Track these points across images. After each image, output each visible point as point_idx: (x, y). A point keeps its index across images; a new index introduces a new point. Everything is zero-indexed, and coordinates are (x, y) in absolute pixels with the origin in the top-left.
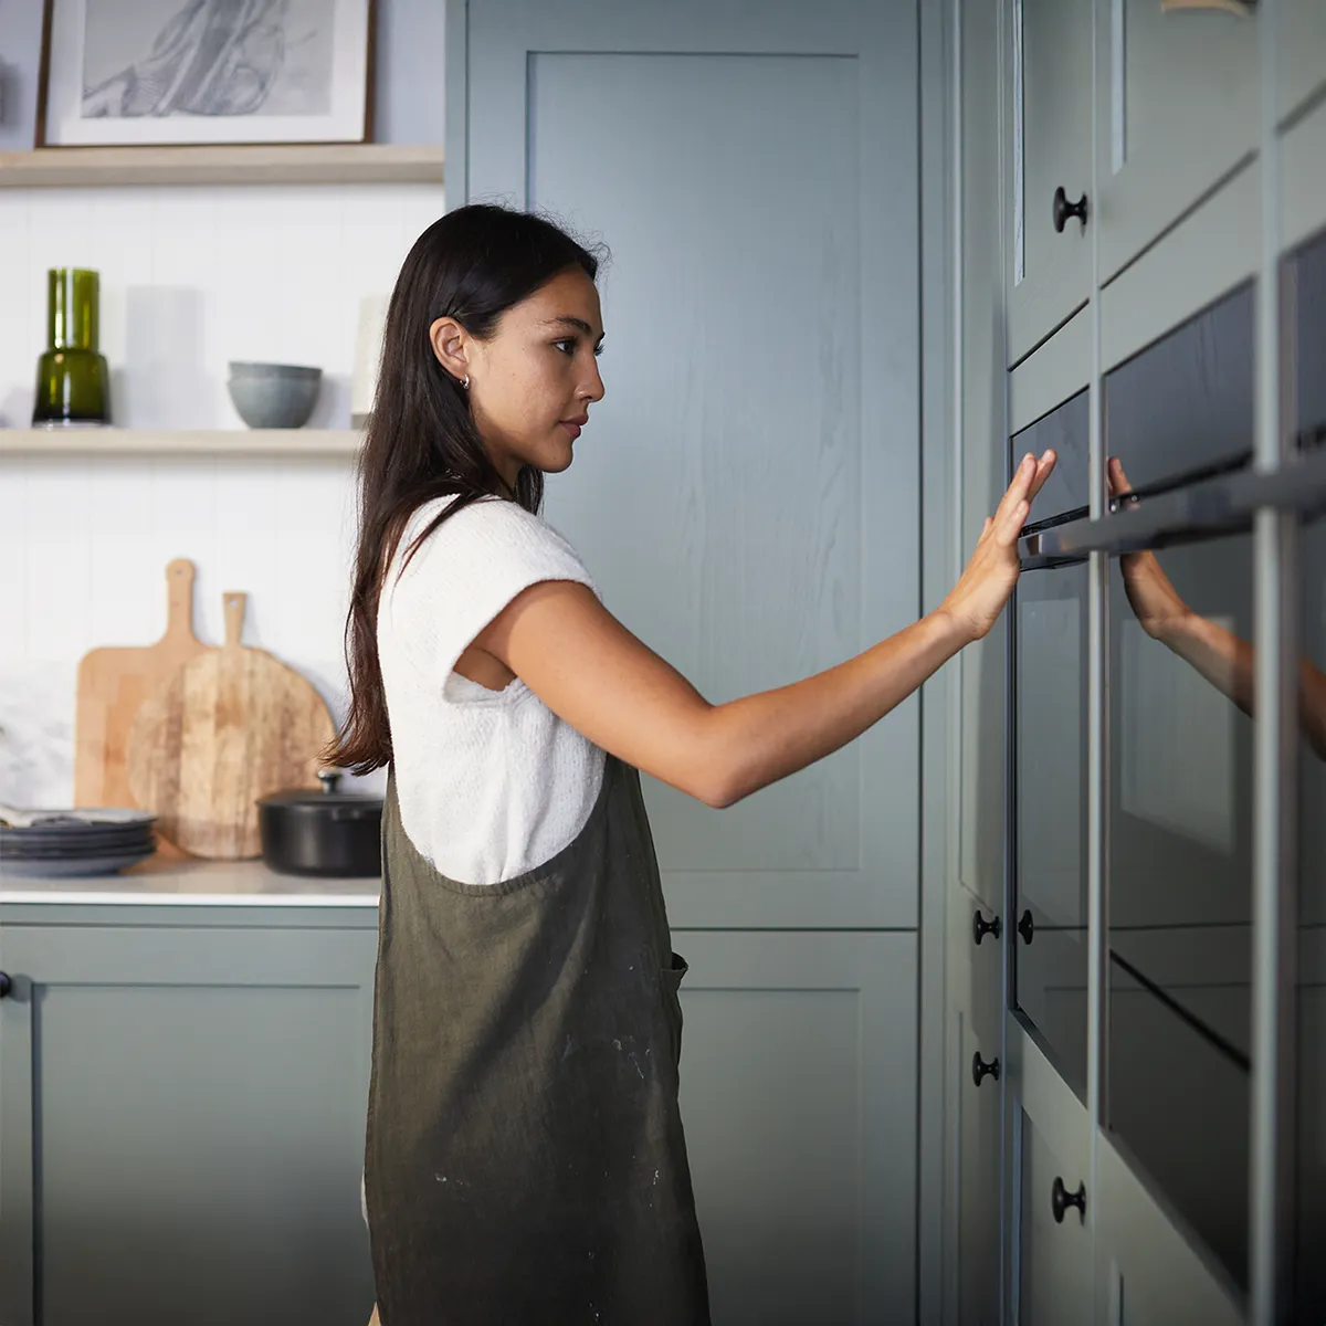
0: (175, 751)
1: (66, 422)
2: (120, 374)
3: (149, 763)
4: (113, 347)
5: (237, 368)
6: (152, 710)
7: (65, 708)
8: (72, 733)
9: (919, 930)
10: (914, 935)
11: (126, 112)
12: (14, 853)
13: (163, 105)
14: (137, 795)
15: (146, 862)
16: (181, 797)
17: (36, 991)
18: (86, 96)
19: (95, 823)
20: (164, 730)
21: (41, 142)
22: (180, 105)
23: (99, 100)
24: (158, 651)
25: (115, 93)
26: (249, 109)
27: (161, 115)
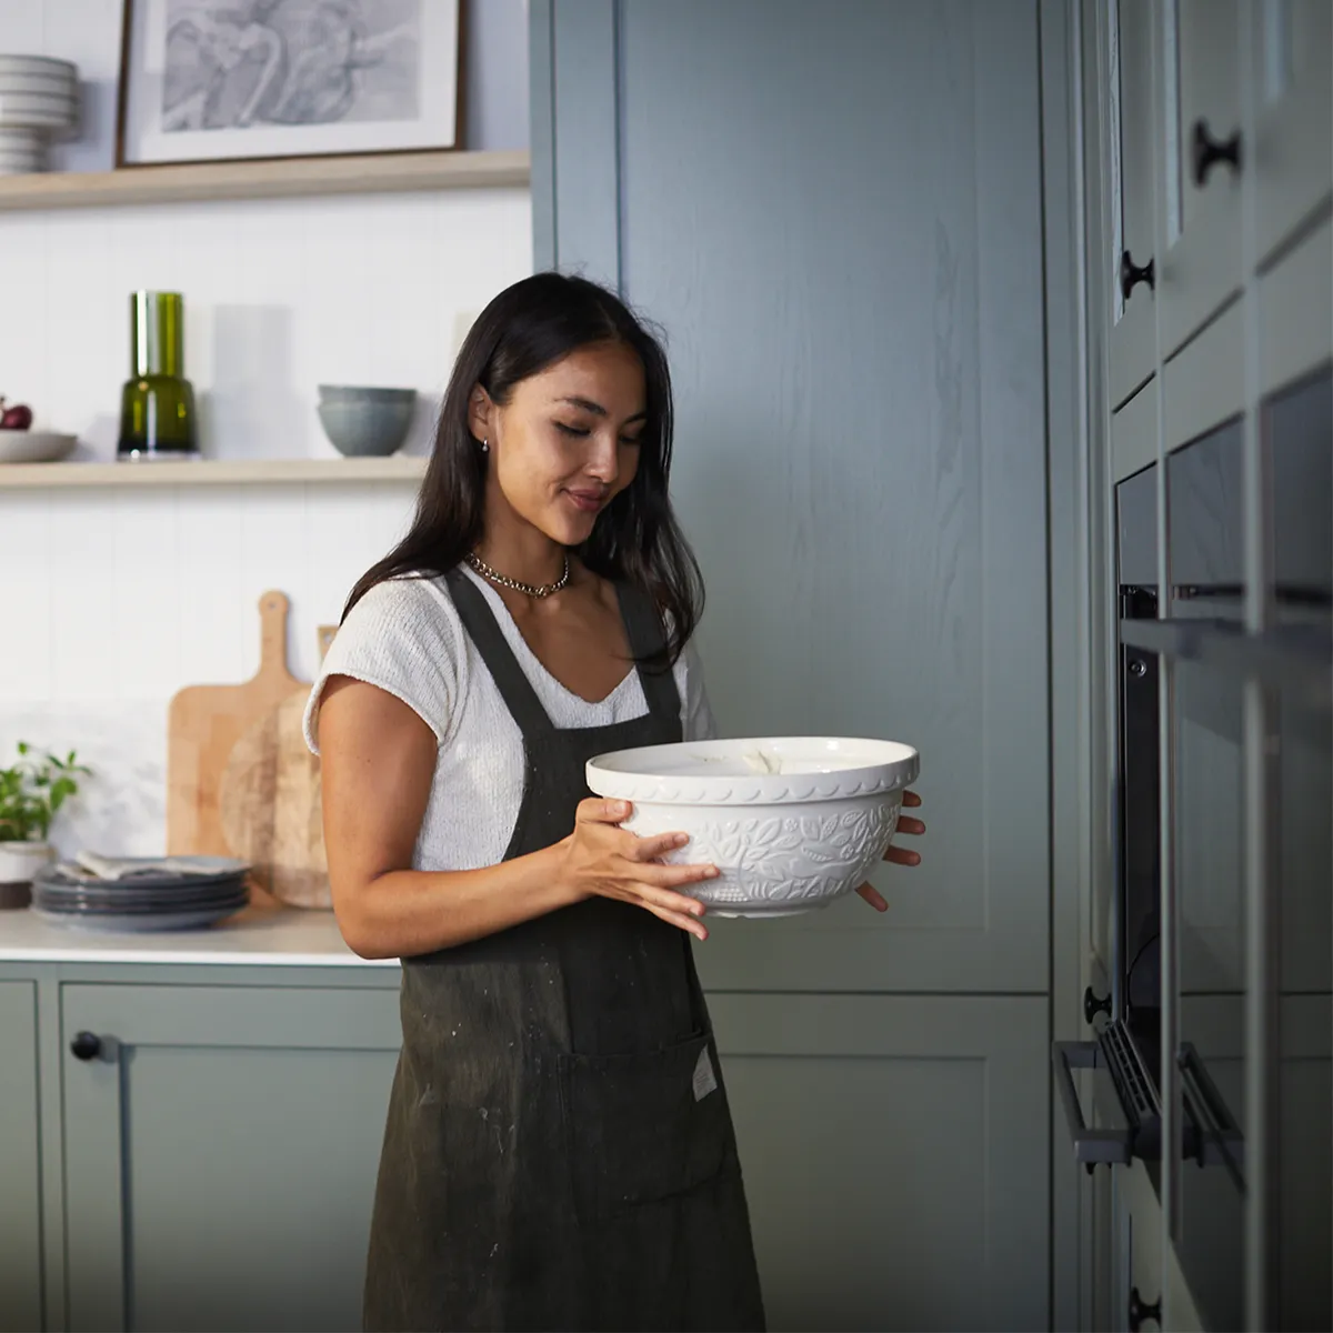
0: (270, 795)
1: (152, 454)
2: (206, 398)
3: (243, 808)
4: (199, 372)
5: (327, 392)
6: (245, 752)
7: (155, 748)
8: (163, 775)
9: (1050, 994)
10: (1045, 1000)
11: (208, 124)
12: (102, 907)
13: (245, 115)
14: (231, 841)
15: (241, 914)
16: (276, 844)
17: (124, 1053)
18: (167, 108)
19: (187, 876)
20: (258, 772)
21: (121, 163)
22: (263, 115)
23: (178, 113)
24: (249, 689)
25: (195, 105)
26: (334, 116)
27: (244, 125)
